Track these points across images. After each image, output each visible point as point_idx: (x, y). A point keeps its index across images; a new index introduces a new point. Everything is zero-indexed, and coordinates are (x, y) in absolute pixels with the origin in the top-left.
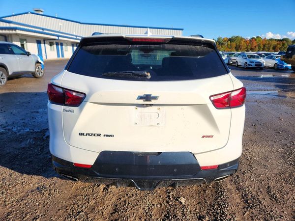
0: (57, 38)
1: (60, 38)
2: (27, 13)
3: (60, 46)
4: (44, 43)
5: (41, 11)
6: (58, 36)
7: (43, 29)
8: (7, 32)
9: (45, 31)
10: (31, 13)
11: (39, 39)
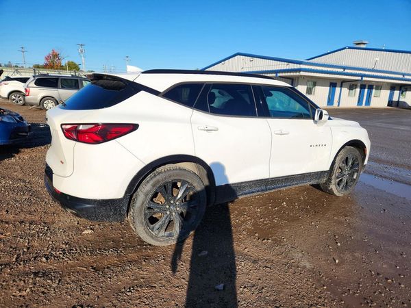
0: (360, 78)
1: (364, 79)
2: (344, 48)
3: (366, 90)
4: (341, 87)
5: (364, 44)
6: (362, 76)
7: (344, 68)
8: (292, 74)
9: (346, 71)
10: (349, 48)
11: (335, 82)
